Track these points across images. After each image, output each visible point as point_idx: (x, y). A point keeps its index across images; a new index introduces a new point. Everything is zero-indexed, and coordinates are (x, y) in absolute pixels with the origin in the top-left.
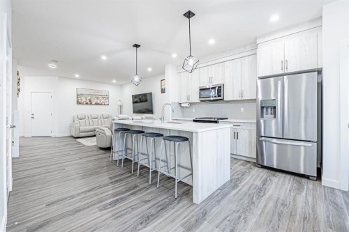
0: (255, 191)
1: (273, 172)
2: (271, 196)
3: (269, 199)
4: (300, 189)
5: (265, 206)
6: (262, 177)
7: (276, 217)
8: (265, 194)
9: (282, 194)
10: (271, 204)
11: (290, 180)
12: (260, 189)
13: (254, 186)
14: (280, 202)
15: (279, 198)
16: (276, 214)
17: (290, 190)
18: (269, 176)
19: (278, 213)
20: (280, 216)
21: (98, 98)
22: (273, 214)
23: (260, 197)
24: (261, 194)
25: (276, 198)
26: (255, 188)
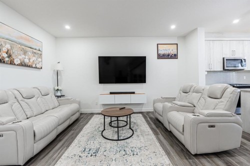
21: (25, 53)
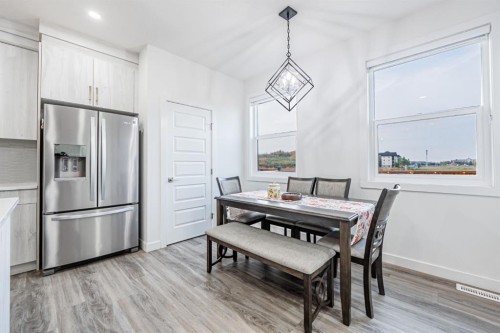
0: (90, 315)
1: (84, 268)
2: (120, 302)
3: (122, 306)
4: (135, 269)
5: (131, 320)
6: (75, 286)
7: (157, 321)
8: (110, 307)
9: (129, 289)
10: (133, 312)
11: (114, 266)
12: (94, 304)
13: (80, 310)
14: (138, 299)
15: (131, 297)
16: (152, 317)
17: (130, 278)
18: (84, 279)
19: (153, 314)
20: (157, 315)
22: (150, 320)
23: (109, 316)
24: (107, 310)
25: (128, 300)
26: (86, 310)
